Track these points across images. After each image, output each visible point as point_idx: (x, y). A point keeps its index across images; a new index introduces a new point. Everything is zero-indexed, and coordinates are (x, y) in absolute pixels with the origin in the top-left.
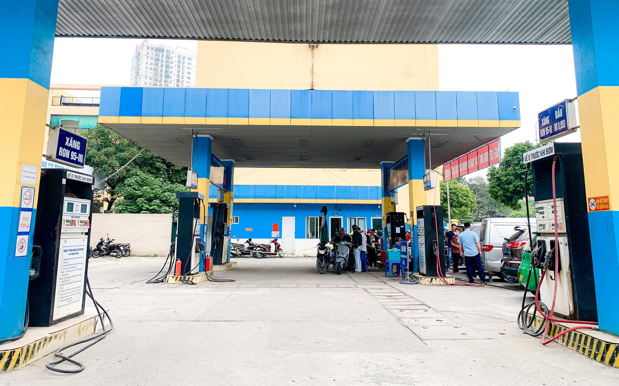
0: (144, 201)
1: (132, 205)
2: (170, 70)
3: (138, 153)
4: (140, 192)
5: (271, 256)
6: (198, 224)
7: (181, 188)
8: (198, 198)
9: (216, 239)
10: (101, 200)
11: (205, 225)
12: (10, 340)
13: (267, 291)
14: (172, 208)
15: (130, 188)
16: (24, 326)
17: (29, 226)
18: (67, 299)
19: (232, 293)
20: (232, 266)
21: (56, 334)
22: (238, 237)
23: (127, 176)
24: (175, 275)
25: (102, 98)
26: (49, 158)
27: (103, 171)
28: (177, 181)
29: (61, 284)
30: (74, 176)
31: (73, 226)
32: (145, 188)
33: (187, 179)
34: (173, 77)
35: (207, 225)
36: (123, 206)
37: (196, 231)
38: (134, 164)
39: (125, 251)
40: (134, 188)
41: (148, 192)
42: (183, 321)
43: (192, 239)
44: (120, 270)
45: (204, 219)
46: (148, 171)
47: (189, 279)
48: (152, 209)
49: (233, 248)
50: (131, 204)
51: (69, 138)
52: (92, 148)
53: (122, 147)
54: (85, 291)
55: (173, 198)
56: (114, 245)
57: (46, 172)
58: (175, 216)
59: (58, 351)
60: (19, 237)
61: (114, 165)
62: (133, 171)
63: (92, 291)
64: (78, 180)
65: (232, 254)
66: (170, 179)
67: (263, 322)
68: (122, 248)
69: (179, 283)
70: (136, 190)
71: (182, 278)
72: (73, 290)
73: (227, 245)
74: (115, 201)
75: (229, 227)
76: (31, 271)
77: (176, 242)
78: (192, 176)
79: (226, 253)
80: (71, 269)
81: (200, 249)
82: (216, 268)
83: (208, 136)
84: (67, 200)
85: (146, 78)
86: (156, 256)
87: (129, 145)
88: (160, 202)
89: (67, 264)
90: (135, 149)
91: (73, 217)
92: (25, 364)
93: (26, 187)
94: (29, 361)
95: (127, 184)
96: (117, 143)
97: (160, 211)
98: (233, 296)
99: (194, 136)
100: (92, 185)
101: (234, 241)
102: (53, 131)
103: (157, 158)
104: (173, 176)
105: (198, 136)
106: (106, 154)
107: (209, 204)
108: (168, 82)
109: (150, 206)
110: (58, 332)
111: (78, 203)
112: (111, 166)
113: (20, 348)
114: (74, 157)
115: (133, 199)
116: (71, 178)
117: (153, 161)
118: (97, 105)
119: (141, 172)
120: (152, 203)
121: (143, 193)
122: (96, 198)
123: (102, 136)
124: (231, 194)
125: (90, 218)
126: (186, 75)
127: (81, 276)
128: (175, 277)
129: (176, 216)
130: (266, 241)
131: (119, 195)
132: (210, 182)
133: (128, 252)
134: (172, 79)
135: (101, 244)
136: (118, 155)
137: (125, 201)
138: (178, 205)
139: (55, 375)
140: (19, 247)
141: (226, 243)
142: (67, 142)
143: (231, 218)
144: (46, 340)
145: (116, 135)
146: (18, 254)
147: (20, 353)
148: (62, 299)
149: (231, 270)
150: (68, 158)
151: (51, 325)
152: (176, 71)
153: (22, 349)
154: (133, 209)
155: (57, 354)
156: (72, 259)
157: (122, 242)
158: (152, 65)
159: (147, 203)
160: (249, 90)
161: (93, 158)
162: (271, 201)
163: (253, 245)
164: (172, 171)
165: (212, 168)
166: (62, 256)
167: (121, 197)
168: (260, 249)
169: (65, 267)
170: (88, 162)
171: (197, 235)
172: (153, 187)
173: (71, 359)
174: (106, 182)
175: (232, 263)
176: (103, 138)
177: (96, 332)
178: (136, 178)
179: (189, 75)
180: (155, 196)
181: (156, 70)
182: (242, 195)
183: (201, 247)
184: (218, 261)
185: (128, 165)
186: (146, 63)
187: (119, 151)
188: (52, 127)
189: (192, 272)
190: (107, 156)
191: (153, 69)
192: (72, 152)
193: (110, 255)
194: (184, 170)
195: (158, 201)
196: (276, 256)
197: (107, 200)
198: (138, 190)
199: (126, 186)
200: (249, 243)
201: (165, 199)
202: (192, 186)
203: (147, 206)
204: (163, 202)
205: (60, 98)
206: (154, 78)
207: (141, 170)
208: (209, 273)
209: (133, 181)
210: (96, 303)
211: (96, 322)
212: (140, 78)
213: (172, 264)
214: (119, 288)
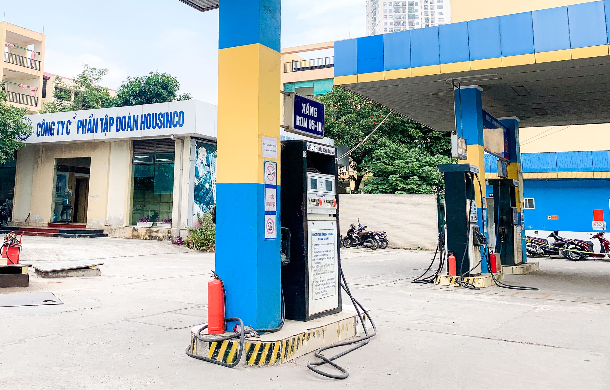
0: (398, 178)
1: (384, 184)
2: (415, 7)
3: (385, 118)
4: (392, 166)
5: (595, 258)
6: (473, 207)
7: (445, 160)
8: (470, 172)
9: (503, 229)
10: (346, 178)
11: (484, 209)
12: (269, 331)
13: (595, 308)
14: (434, 187)
15: (380, 162)
16: (282, 318)
17: (275, 205)
18: (322, 292)
19: (536, 306)
20: (530, 269)
21: (314, 330)
22: (537, 228)
23: (374, 147)
24: (448, 274)
25: (336, 57)
26: (287, 129)
27: (345, 143)
28: (439, 152)
29: (314, 274)
30: (314, 147)
31: (319, 207)
32: (397, 161)
33: (451, 148)
34: (420, 17)
35: (487, 209)
36: (374, 185)
37: (472, 217)
38: (380, 132)
39: (381, 241)
40: (384, 163)
41: (402, 167)
42: (467, 336)
43: (467, 227)
44: (377, 265)
45: (481, 201)
46: (400, 141)
47: (468, 280)
48: (409, 189)
49: (530, 244)
50: (383, 182)
51: (305, 105)
52: (331, 117)
53: (364, 112)
54: (340, 285)
55: (436, 174)
56: (367, 233)
57: (285, 144)
58: (440, 198)
59: (318, 351)
60: (267, 217)
61: (357, 135)
62: (381, 141)
63: (348, 285)
64: (319, 152)
65: (529, 251)
66: (428, 149)
67: (592, 353)
68: (377, 237)
69: (455, 285)
70: (386, 164)
71: (459, 279)
72: (328, 282)
73: (521, 239)
74: (363, 179)
75: (520, 213)
76: (281, 255)
77: (446, 230)
78: (458, 142)
79: (520, 250)
80: (322, 257)
81: (481, 242)
82: (507, 270)
83: (475, 86)
84: (310, 176)
85: (385, 23)
86: (420, 249)
87: (372, 110)
88: (418, 179)
89: (318, 250)
90: (380, 113)
91: (318, 195)
92: (285, 361)
93: (268, 162)
94: (290, 358)
95: (375, 157)
96: (357, 108)
97: (420, 191)
98: (537, 310)
99: (455, 88)
100: (335, 158)
101: (530, 233)
102: (287, 98)
103: (408, 123)
104: (432, 145)
105: (461, 88)
106: (347, 122)
107: (486, 181)
108: (413, 25)
109: (407, 184)
110: (315, 328)
111: (322, 179)
112: (353, 137)
113: (280, 341)
114: (312, 126)
115: (385, 176)
116: (311, 150)
117: (405, 127)
118: (332, 66)
119: (391, 142)
120: (409, 181)
121: (397, 168)
122: (341, 176)
123: (341, 101)
124: (518, 166)
125: (337, 197)
126: (436, 10)
127: (334, 266)
128: (449, 277)
129: (442, 198)
130: (585, 236)
131: (366, 172)
132: (485, 150)
133: (385, 243)
134: (419, 19)
135: (352, 231)
136: (361, 123)
137: (375, 178)
138: (443, 183)
139: (318, 377)
140: (268, 228)
141: (518, 236)
142: (304, 109)
143: (522, 200)
144: (304, 336)
145: (356, 98)
146: (267, 236)
147: (280, 346)
148: (317, 291)
149: (530, 273)
150: (306, 127)
151: (308, 321)
152: (423, 7)
153: (282, 343)
154: (386, 189)
155: (317, 353)
156: (322, 245)
157: (377, 230)
158: (392, 6)
159: (402, 181)
160: (531, 13)
161: (332, 128)
162: (586, 176)
163: (562, 240)
164: (430, 138)
165: (485, 131)
166: (312, 241)
167: (370, 173)
168: (574, 246)
169: (316, 254)
170: (328, 133)
171: (475, 223)
172: (407, 161)
173: (333, 362)
174: (350, 156)
175: (531, 263)
176: (341, 104)
177: (357, 335)
178: (386, 149)
179: (440, 10)
180: (412, 172)
181: (396, 11)
182: (536, 168)
183: (480, 240)
184: (508, 259)
185: (373, 134)
186: (384, 6)
187: (362, 118)
188: (287, 94)
189: (472, 273)
190: (347, 124)
191: (393, 10)
192: (310, 120)
193: (364, 246)
194: (446, 137)
195: (416, 179)
196: (603, 258)
197: (353, 178)
198: (389, 165)
199: (374, 160)
200: (555, 237)
201: (425, 175)
202: (459, 156)
203: (402, 185)
204: (422, 179)
205: (291, 63)
206: (396, 22)
207: (391, 140)
208: (496, 275)
209: (382, 154)
210: (354, 301)
211: (356, 322)
212: (379, 25)
213: (443, 260)
214: (379, 285)
